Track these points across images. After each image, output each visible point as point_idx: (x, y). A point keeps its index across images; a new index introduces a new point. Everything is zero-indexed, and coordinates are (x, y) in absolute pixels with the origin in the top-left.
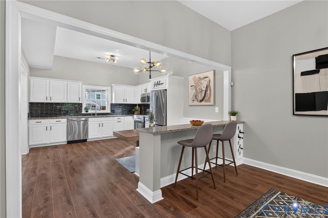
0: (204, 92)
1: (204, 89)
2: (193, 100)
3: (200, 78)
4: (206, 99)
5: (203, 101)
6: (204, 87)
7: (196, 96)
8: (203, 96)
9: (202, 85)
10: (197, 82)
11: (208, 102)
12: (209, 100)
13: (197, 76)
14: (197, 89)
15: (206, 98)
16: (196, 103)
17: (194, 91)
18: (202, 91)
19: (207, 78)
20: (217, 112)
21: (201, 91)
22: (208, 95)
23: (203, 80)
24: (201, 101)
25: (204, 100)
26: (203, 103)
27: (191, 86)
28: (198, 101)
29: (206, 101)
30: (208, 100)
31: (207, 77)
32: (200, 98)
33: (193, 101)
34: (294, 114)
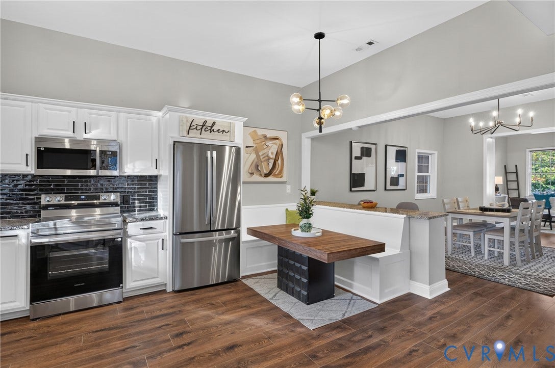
0: (272, 161)
1: (273, 156)
2: (250, 172)
3: (265, 136)
4: (276, 173)
5: (271, 176)
6: (272, 153)
7: (258, 166)
8: (270, 167)
9: (270, 149)
10: (259, 141)
11: (279, 177)
12: (280, 175)
13: (261, 132)
14: (260, 154)
15: (276, 171)
16: (257, 178)
17: (253, 156)
18: (270, 158)
19: (277, 141)
20: (289, 191)
21: (266, 158)
22: (278, 167)
23: (272, 142)
24: (267, 175)
25: (273, 174)
26: (271, 179)
27: (247, 147)
28: (261, 175)
29: (275, 176)
30: (278, 174)
31: (277, 139)
32: (265, 171)
33: (252, 174)
34: (351, 190)
